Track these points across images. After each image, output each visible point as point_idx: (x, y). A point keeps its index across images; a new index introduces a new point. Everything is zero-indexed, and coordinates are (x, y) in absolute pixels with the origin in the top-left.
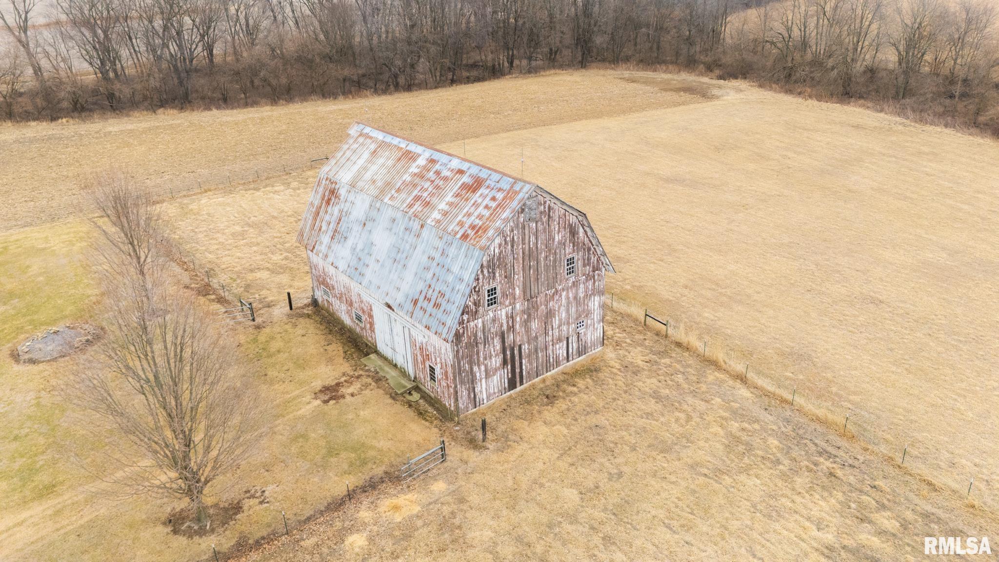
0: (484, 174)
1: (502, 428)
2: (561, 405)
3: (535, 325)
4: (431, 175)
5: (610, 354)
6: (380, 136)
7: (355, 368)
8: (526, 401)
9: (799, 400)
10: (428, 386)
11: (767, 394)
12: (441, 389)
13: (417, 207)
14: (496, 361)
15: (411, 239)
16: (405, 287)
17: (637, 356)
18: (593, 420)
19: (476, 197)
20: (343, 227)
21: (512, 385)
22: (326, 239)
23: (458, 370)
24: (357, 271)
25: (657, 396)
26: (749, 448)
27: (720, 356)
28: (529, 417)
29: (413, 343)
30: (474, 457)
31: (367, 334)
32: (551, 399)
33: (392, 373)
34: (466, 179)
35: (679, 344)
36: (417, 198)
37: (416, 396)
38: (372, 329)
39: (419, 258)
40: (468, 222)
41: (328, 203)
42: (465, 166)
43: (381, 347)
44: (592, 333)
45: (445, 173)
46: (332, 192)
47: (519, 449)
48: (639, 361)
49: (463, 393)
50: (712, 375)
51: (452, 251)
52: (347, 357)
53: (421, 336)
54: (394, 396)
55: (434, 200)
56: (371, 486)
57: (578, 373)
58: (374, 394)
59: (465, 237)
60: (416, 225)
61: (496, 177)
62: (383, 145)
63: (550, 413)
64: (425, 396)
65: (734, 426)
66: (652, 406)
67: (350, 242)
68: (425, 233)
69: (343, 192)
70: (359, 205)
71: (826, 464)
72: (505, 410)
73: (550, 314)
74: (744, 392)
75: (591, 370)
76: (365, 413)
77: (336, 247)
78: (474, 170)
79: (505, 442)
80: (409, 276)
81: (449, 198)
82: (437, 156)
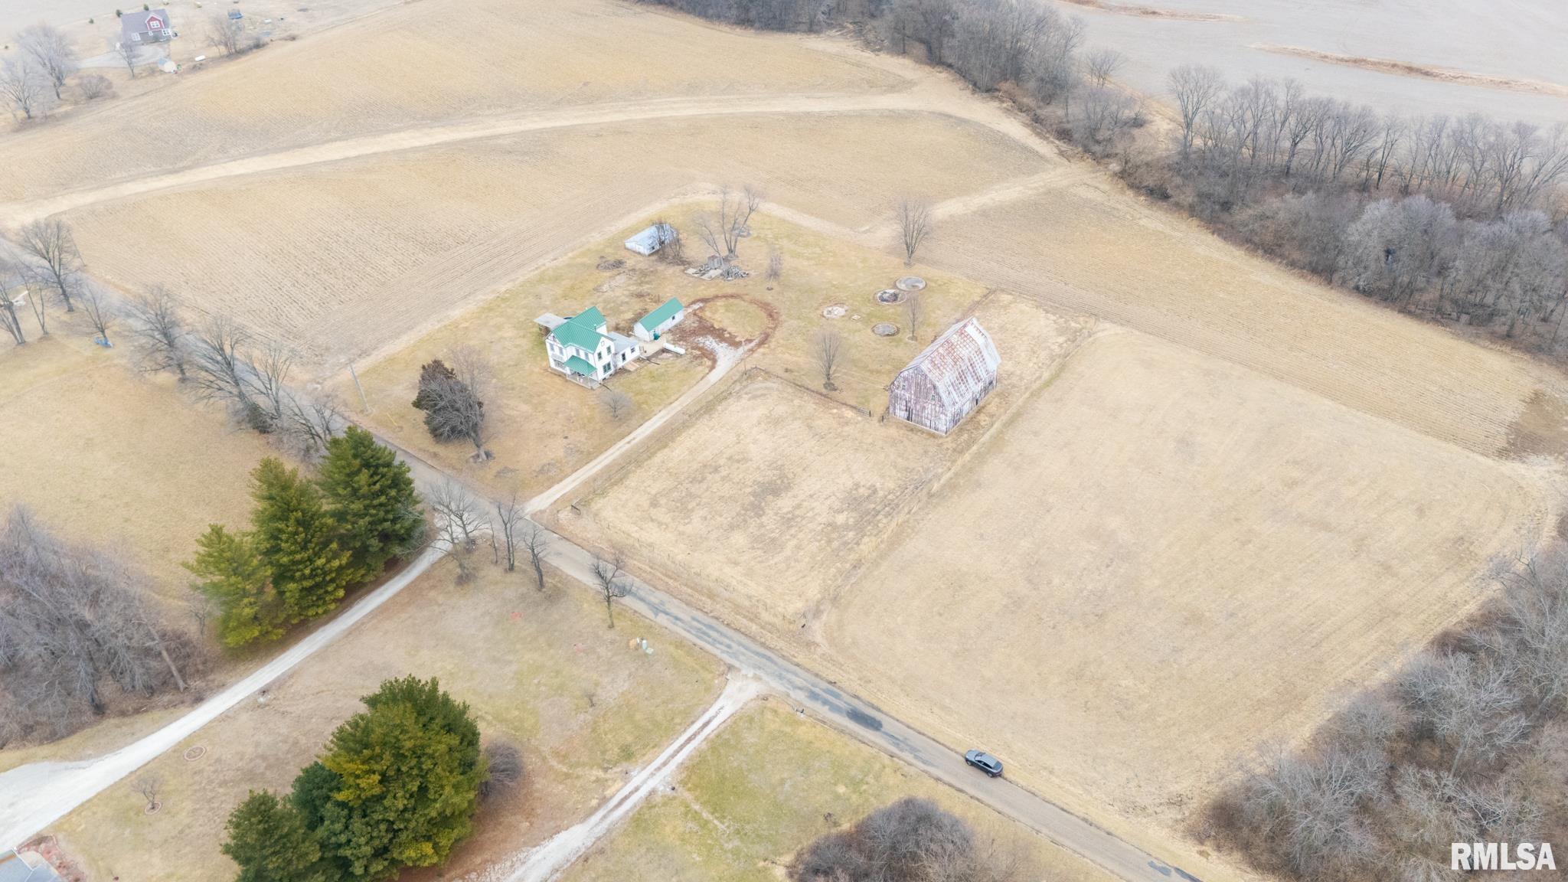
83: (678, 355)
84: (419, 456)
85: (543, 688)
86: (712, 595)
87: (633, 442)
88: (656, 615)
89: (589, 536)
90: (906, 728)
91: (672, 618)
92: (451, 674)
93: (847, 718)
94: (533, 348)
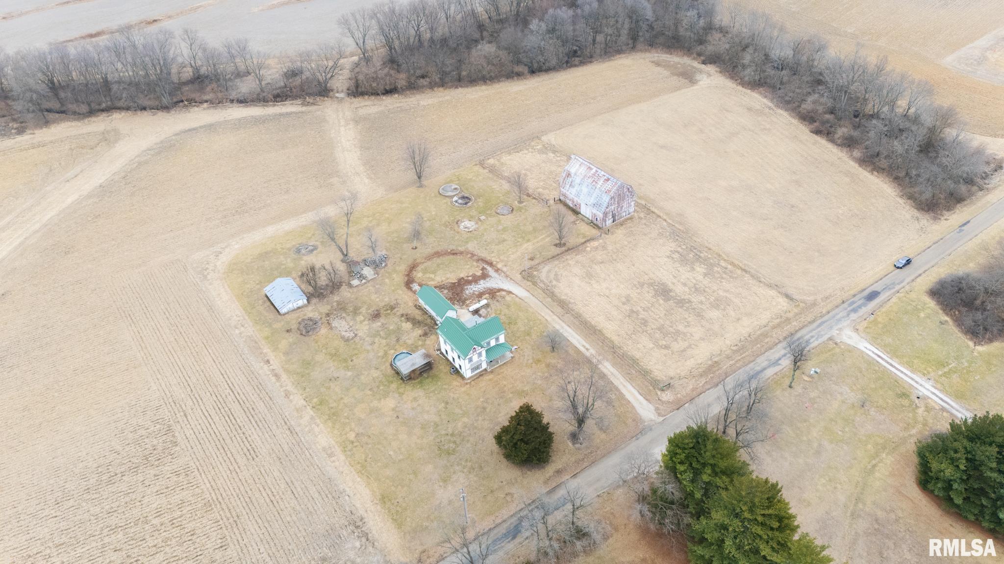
0: (610, 177)
1: (612, 231)
2: (624, 226)
3: (619, 209)
4: (597, 175)
5: (636, 214)
6: (581, 160)
7: (577, 217)
8: (616, 225)
9: (676, 225)
10: (595, 222)
11: (670, 224)
12: (599, 223)
13: (594, 183)
14: (611, 217)
15: (593, 190)
16: (591, 201)
17: (642, 215)
18: (631, 229)
19: (608, 183)
20: (573, 184)
21: (613, 222)
22: (568, 186)
23: (603, 219)
24: (578, 195)
25: (645, 224)
26: (663, 234)
27: (661, 215)
28: (617, 229)
29: (592, 213)
30: (607, 236)
31: (578, 210)
32: (622, 225)
33: (585, 219)
34: (605, 178)
35: (652, 212)
36: (594, 181)
37: (592, 224)
38: (580, 208)
39: (595, 195)
40: (607, 189)
41: (568, 177)
42: (605, 174)
43: (582, 213)
44: (632, 210)
45: (600, 175)
46: (569, 174)
47: (616, 235)
48: (642, 216)
49: (604, 224)
50: (659, 219)
51: (603, 195)
52: (574, 215)
53: (595, 211)
54: (587, 224)
55: (598, 182)
56: (588, 241)
57: (628, 219)
58: (582, 223)
59: (606, 192)
60: (594, 188)
61: (612, 178)
62: (582, 163)
63: (622, 228)
64: (594, 224)
65: (660, 231)
66: (644, 226)
67: (575, 188)
68: (596, 190)
69: (572, 175)
70: (578, 180)
71: (677, 237)
72: (612, 227)
73: (623, 206)
74: (665, 223)
75: (631, 218)
76: (582, 228)
77: (571, 188)
78: (607, 176)
79: (613, 234)
80: (592, 199)
81: (602, 182)
82: (598, 170)
83: (487, 306)
84: (554, 485)
85: (847, 429)
86: (765, 335)
87: (588, 346)
88: (780, 364)
89: (691, 387)
90: (877, 284)
91: (784, 358)
92: (830, 480)
93: (871, 302)
94: (424, 389)
